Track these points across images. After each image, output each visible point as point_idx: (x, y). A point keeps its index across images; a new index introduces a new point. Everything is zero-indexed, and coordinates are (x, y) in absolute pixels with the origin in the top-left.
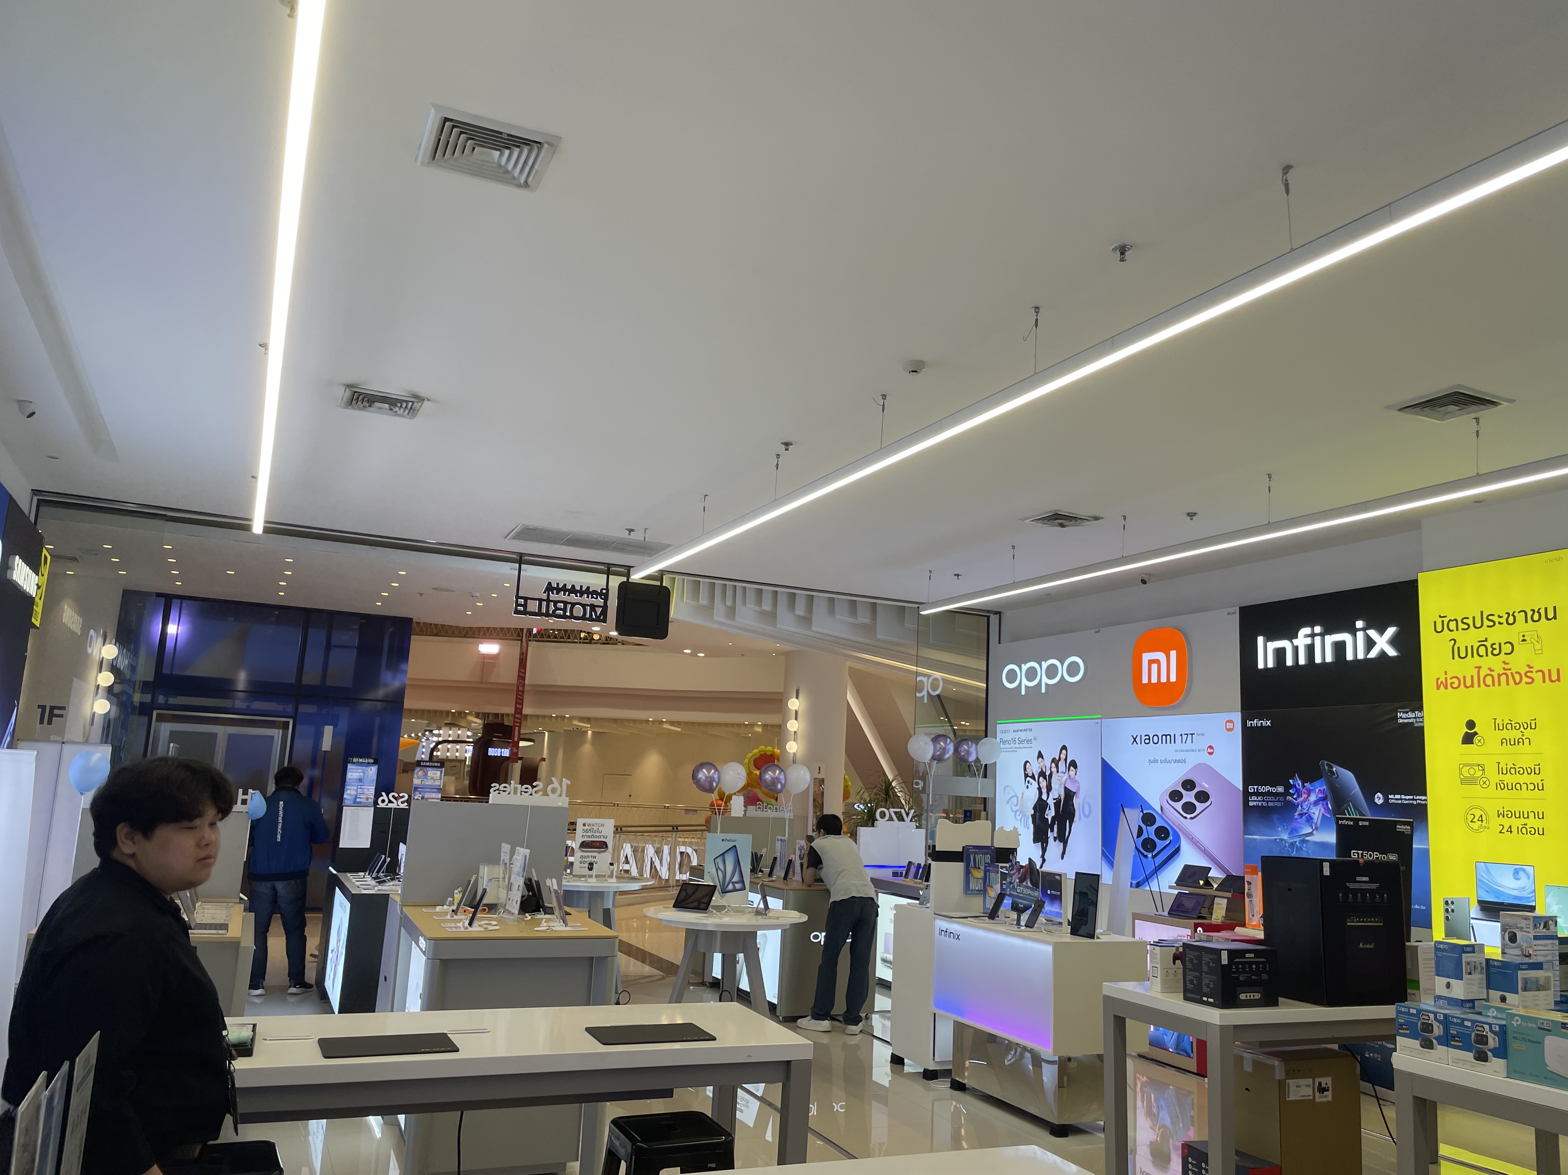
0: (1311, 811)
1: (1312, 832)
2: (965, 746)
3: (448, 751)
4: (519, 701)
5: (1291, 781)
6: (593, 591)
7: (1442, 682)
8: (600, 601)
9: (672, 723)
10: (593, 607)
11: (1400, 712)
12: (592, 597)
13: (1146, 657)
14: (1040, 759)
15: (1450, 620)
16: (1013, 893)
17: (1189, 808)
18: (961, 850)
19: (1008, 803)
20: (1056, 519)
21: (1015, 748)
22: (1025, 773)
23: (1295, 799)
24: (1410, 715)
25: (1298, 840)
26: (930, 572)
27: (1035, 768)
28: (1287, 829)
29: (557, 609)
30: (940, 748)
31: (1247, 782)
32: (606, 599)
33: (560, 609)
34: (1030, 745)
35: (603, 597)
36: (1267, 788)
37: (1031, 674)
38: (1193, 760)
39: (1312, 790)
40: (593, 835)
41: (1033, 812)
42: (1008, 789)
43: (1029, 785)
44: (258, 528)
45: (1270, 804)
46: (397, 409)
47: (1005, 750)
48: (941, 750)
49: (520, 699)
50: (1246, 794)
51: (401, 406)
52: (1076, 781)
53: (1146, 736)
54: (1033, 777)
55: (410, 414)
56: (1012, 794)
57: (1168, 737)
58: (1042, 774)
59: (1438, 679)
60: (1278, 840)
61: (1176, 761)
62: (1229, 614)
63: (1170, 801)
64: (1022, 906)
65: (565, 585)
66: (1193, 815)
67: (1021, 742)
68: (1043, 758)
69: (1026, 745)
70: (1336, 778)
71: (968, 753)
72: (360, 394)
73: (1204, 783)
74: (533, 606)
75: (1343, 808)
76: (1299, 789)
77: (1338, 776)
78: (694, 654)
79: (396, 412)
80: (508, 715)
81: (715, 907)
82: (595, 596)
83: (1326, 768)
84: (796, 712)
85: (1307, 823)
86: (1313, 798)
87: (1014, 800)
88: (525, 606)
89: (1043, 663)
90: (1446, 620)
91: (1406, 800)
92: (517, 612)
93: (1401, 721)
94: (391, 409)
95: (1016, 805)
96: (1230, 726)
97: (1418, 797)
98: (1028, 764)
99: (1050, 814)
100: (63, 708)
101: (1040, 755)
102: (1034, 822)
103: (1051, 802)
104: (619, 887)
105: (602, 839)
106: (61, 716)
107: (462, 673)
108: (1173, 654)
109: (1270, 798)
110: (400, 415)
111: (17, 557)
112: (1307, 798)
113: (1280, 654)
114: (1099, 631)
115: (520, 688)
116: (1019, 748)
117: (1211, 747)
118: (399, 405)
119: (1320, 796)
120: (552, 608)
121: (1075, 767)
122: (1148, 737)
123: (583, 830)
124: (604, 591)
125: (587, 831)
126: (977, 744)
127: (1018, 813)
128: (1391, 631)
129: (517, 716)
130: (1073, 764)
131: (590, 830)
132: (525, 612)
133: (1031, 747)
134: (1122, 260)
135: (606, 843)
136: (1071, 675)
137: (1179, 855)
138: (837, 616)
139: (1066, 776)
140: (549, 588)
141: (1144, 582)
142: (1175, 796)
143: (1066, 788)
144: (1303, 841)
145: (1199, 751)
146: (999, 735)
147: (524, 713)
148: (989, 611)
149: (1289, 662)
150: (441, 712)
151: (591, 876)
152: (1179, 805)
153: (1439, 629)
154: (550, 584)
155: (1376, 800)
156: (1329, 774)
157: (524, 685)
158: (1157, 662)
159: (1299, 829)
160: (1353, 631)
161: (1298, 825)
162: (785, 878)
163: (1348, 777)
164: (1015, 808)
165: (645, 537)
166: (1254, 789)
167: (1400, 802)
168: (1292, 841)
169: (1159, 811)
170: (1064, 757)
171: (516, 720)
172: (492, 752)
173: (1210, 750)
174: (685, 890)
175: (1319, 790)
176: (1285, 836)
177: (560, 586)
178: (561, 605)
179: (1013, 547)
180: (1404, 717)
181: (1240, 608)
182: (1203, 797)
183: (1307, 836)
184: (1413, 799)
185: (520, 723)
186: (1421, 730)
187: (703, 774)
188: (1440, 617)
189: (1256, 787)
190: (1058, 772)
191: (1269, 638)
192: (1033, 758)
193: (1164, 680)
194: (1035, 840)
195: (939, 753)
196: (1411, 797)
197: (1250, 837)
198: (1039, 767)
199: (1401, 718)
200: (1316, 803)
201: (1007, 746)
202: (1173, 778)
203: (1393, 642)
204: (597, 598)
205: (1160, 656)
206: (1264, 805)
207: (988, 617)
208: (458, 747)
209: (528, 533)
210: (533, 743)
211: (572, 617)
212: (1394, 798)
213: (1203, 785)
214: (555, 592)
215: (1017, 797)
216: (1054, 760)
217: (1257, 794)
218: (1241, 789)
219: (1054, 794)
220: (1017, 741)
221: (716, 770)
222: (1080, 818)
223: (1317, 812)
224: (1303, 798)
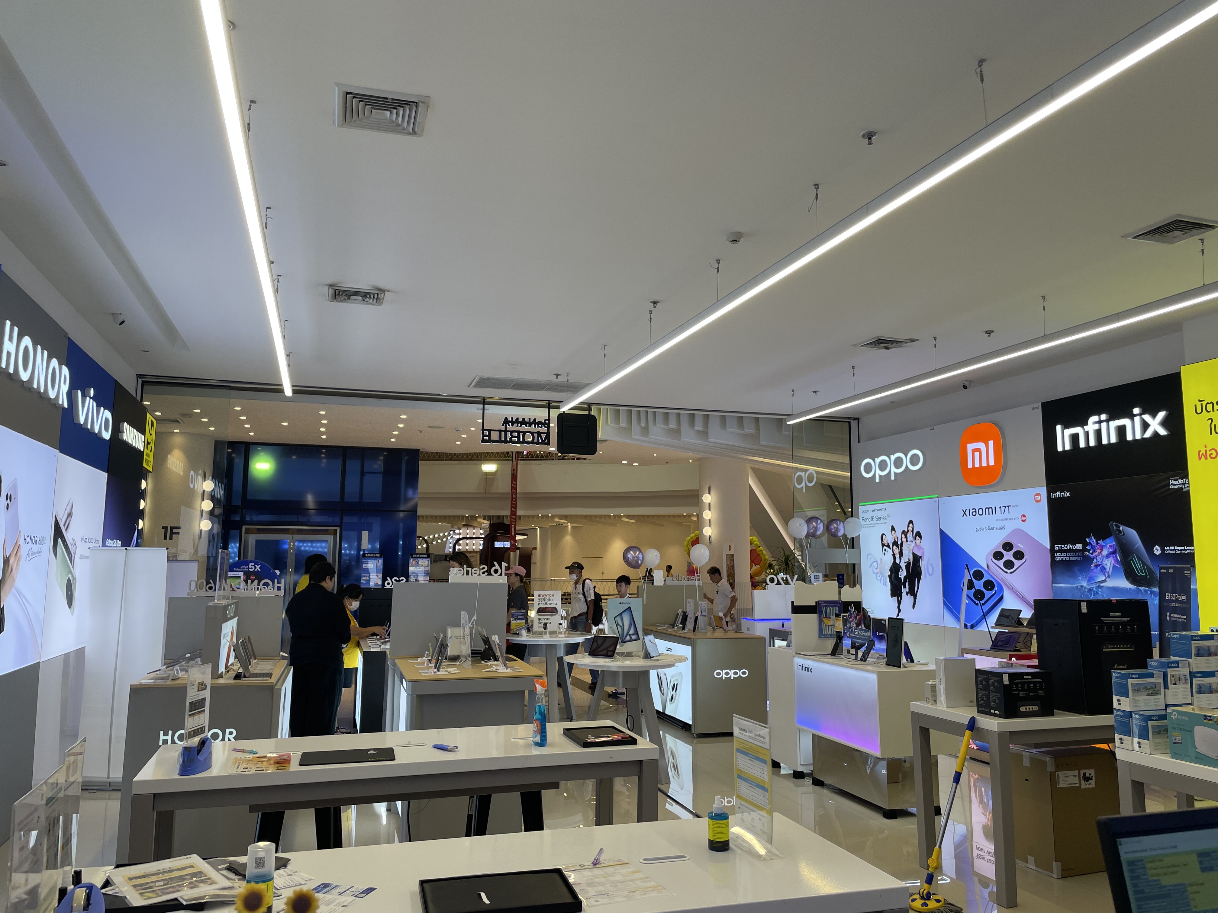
0: (1104, 563)
1: (1105, 580)
2: (834, 525)
3: (467, 546)
4: (514, 506)
5: (1087, 540)
6: (539, 422)
7: (1203, 454)
8: (544, 429)
9: (628, 517)
10: (539, 434)
11: (1172, 480)
12: (538, 427)
13: (970, 447)
14: (893, 532)
15: (1208, 403)
16: (852, 635)
17: (1009, 565)
18: (815, 605)
19: (870, 566)
20: (880, 343)
21: (874, 524)
22: (882, 543)
23: (1091, 554)
24: (1180, 482)
25: (1095, 586)
26: (793, 391)
27: (889, 539)
28: (1086, 577)
29: (513, 437)
30: (813, 527)
31: (1053, 542)
32: (549, 427)
33: (515, 437)
34: (885, 521)
35: (546, 426)
36: (1069, 546)
37: (883, 466)
38: (1010, 527)
39: (1104, 546)
40: (546, 603)
41: (889, 573)
42: (869, 557)
43: (886, 552)
44: (288, 391)
45: (1072, 559)
46: (368, 299)
47: (866, 526)
48: (814, 529)
49: (514, 504)
50: (1053, 552)
51: (370, 297)
52: (921, 547)
53: (973, 509)
54: (888, 546)
55: (378, 302)
56: (873, 560)
57: (990, 509)
58: (895, 543)
59: (1199, 451)
60: (1079, 587)
61: (997, 528)
62: (1034, 408)
63: (994, 560)
64: (859, 644)
65: (517, 419)
66: (1012, 570)
67: (879, 519)
68: (895, 531)
69: (882, 521)
70: (1123, 535)
71: (837, 530)
72: (340, 291)
73: (1019, 545)
74: (495, 436)
75: (1129, 559)
76: (1094, 546)
77: (1124, 534)
78: (630, 464)
79: (368, 302)
80: (507, 516)
81: (618, 654)
82: (540, 425)
83: (1115, 528)
84: (709, 504)
85: (1101, 573)
86: (1105, 552)
87: (875, 564)
88: (489, 436)
89: (892, 456)
90: (1204, 403)
91: (1178, 550)
92: (483, 441)
93: (1172, 487)
94: (364, 300)
95: (877, 568)
96: (1038, 498)
97: (1188, 548)
98: (884, 536)
99: (903, 574)
100: (178, 528)
101: (893, 529)
102: (891, 581)
103: (903, 565)
104: (567, 640)
105: (553, 606)
106: (178, 533)
107: (471, 487)
108: (991, 443)
109: (1072, 553)
110: (371, 304)
111: (125, 423)
112: (1101, 552)
113: (1075, 438)
114: (933, 429)
115: (514, 496)
116: (877, 524)
117: (1024, 516)
118: (368, 296)
119: (1111, 550)
120: (509, 436)
121: (920, 537)
122: (974, 510)
123: (539, 599)
124: (547, 421)
125: (541, 600)
126: (844, 522)
127: (878, 575)
128: (1161, 415)
129: (512, 517)
130: (919, 534)
131: (544, 599)
132: (489, 441)
133: (886, 523)
134: (870, 144)
135: (556, 608)
136: (913, 464)
137: (1003, 602)
138: (727, 429)
139: (913, 544)
140: (506, 422)
141: (965, 387)
142: (998, 555)
143: (913, 554)
144: (1099, 587)
145: (1015, 519)
146: (861, 515)
147: (517, 514)
148: (849, 418)
149: (1082, 445)
150: (459, 517)
151: (546, 633)
152: (1001, 563)
153: (1199, 411)
154: (506, 418)
155: (1155, 552)
156: (1117, 532)
157: (516, 494)
158: (979, 450)
159: (1095, 578)
160: (1132, 416)
161: (1094, 574)
162: (694, 630)
163: (1132, 534)
164: (876, 571)
165: (568, 380)
166: (1059, 547)
167: (1174, 552)
168: (1089, 587)
169: (986, 569)
170: (911, 529)
171: (512, 520)
172: (497, 544)
173: (1023, 518)
174: (597, 641)
175: (1110, 546)
176: (1085, 584)
177: (514, 420)
178: (515, 434)
179: (853, 367)
180: (1175, 484)
181: (1042, 403)
182: (1019, 555)
183: (1101, 583)
184: (1185, 550)
185: (515, 522)
186: (1188, 493)
187: (631, 555)
188: (1200, 401)
189: (1060, 546)
190: (907, 541)
191: (1066, 426)
192: (888, 531)
193: (984, 464)
194: (893, 595)
195: (812, 531)
196: (1183, 548)
197: (1058, 585)
198: (893, 538)
199: (1172, 484)
200: (1108, 556)
201: (868, 522)
202: (995, 542)
203: (1164, 423)
204: (542, 427)
205: (981, 445)
206: (1067, 559)
207: (849, 423)
208: (474, 542)
209: (483, 382)
210: (526, 537)
211: (524, 442)
212: (1169, 549)
213: (1019, 546)
214: (510, 424)
215: (877, 562)
216: (903, 532)
217: (1061, 551)
218: (1049, 548)
219: (905, 559)
220: (875, 519)
221: (640, 552)
222: (925, 577)
223: (1109, 564)
224: (1097, 553)
